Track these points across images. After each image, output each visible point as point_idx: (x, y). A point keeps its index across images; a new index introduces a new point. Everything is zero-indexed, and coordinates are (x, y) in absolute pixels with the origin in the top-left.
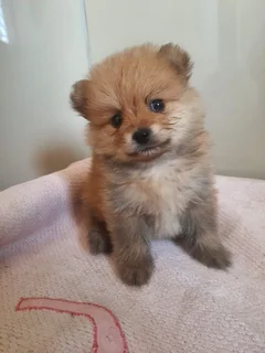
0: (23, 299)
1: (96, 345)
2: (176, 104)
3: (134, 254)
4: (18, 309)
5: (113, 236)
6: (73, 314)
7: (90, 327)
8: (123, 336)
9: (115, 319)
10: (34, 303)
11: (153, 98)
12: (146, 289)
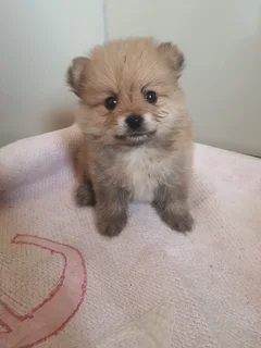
0: (18, 235)
1: (63, 277)
2: (167, 100)
3: (111, 211)
4: (13, 242)
5: (97, 195)
6: (52, 251)
7: (62, 263)
8: (85, 273)
9: (83, 260)
10: (26, 239)
11: (149, 89)
12: (115, 240)
